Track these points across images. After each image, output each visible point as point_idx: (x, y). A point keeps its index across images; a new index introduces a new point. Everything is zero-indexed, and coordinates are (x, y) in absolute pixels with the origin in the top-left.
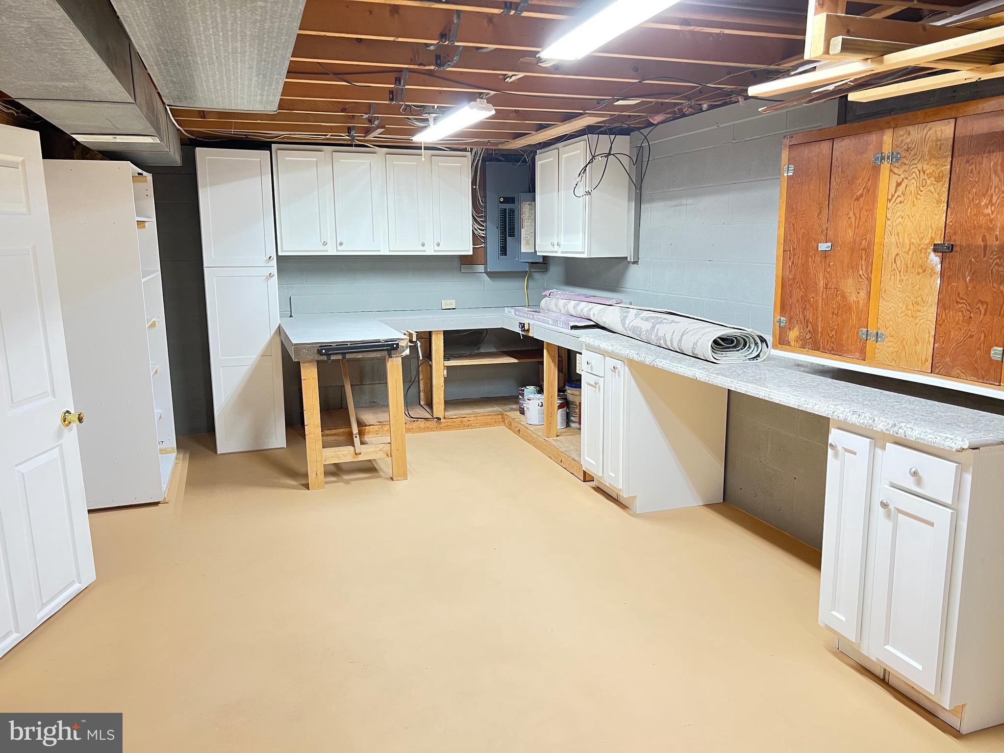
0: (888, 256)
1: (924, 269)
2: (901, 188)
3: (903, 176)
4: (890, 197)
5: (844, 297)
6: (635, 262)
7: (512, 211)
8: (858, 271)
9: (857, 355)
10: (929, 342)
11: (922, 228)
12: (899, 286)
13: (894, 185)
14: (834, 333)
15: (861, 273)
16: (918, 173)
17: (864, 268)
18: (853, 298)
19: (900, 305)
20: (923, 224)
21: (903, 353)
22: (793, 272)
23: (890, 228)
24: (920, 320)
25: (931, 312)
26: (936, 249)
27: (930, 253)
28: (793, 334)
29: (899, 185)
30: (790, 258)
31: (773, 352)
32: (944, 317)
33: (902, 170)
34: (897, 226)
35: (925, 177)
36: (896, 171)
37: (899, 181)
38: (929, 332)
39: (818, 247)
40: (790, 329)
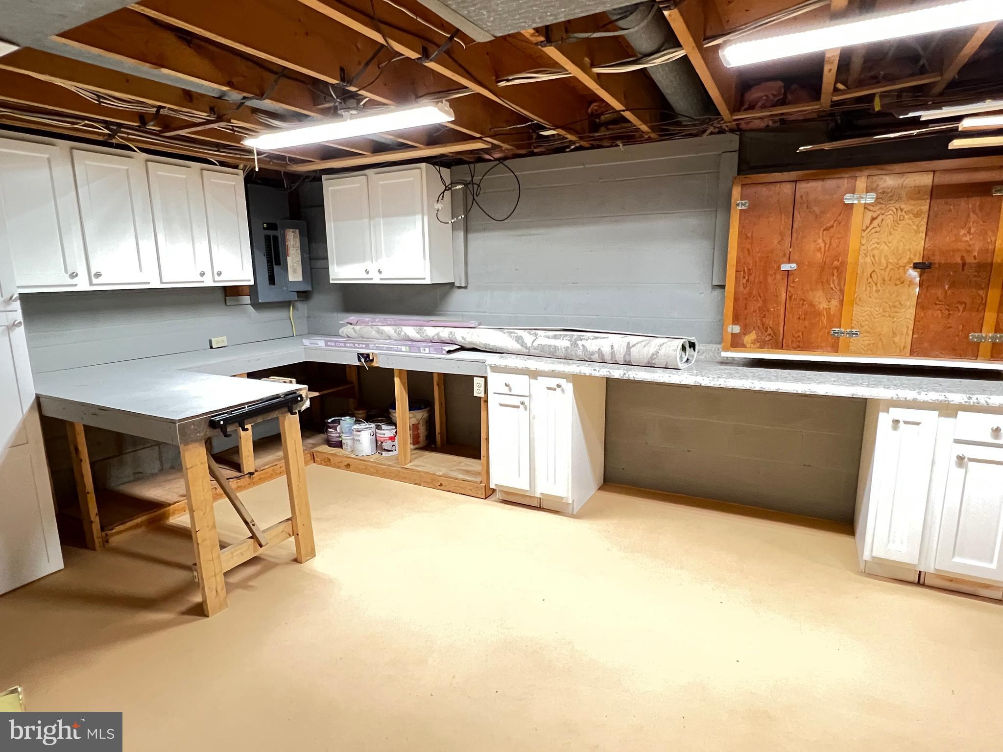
0: (863, 272)
1: (903, 281)
2: (876, 223)
3: (878, 212)
4: (864, 228)
5: (811, 305)
6: (465, 287)
7: (276, 238)
8: (829, 284)
9: (830, 349)
10: (907, 334)
11: (900, 252)
12: (876, 295)
13: (870, 219)
14: (800, 334)
15: (832, 286)
16: (895, 210)
17: (836, 282)
18: (823, 305)
19: (877, 309)
20: (901, 248)
21: (880, 344)
22: (748, 289)
23: (865, 252)
24: (898, 319)
25: (909, 313)
26: (916, 266)
27: (908, 270)
28: (749, 338)
29: (873, 219)
30: (744, 277)
31: (724, 354)
32: (922, 315)
33: (878, 208)
34: (872, 250)
35: (903, 213)
36: (871, 208)
37: (874, 216)
38: (908, 327)
39: (779, 267)
40: (745, 334)
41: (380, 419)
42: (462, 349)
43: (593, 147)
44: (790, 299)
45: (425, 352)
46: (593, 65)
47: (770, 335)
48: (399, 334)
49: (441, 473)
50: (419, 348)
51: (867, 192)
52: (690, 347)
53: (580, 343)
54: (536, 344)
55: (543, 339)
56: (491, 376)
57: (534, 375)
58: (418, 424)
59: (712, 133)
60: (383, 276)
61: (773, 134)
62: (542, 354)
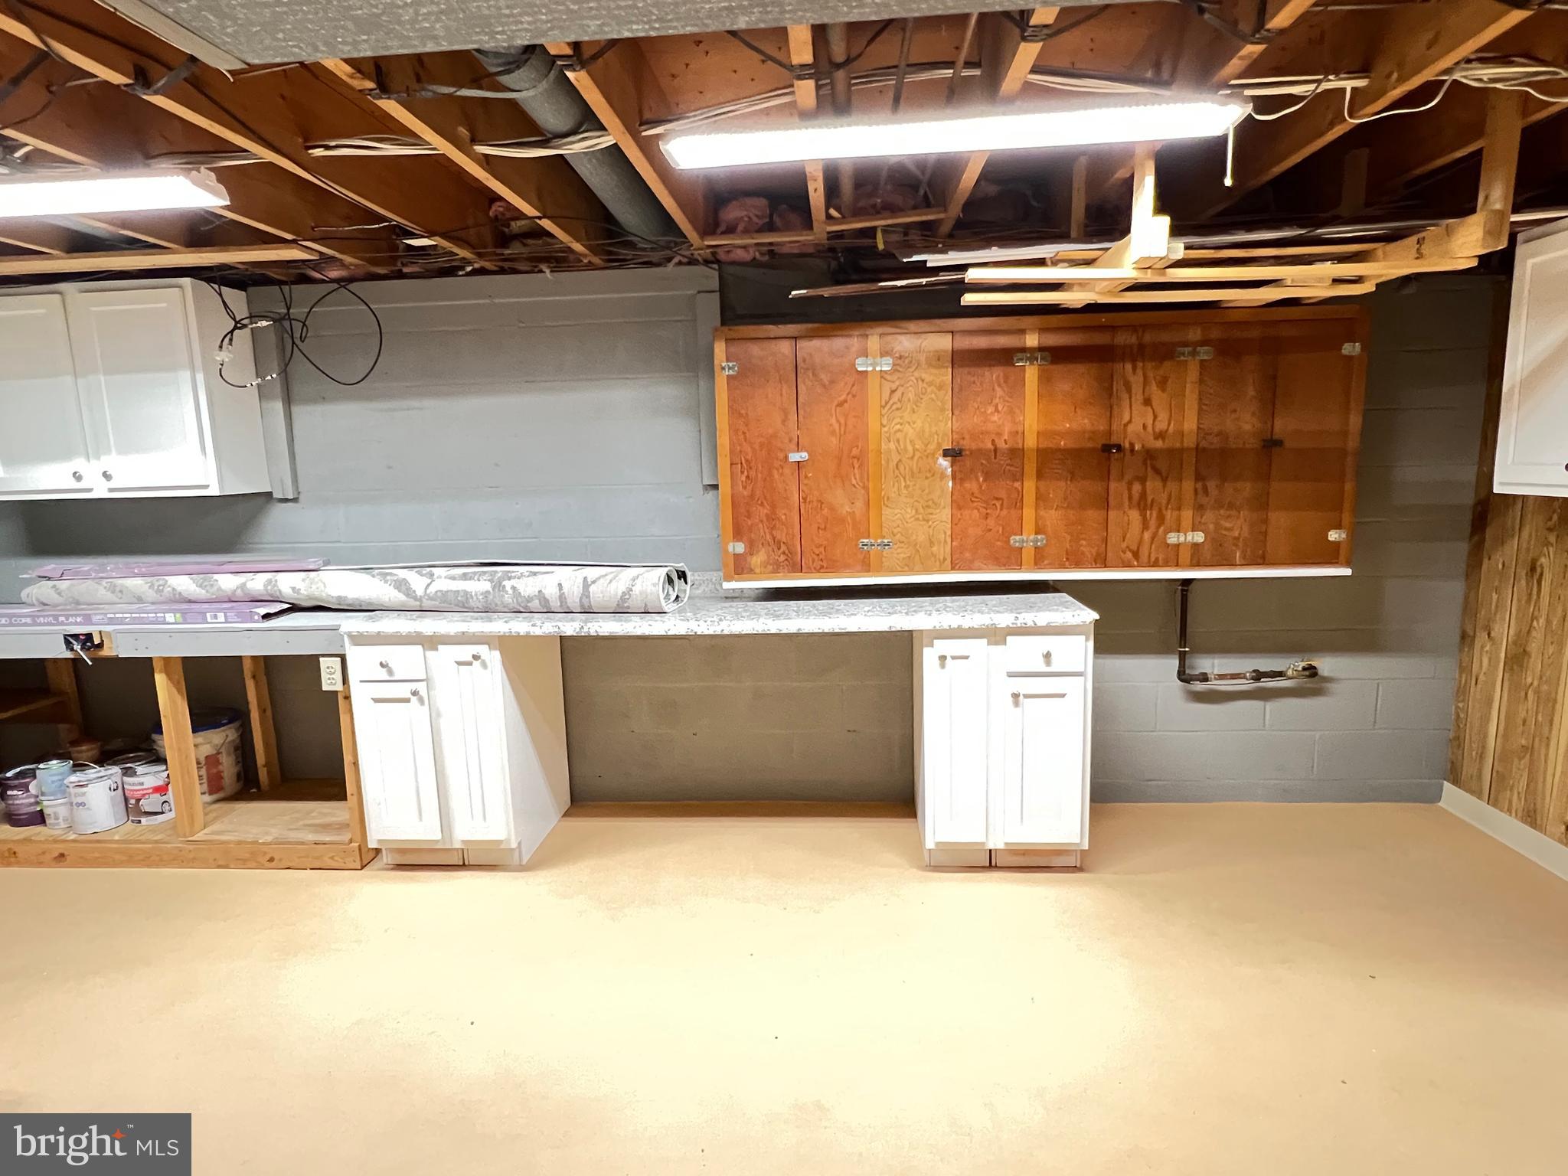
0: (888, 462)
1: (934, 473)
2: (896, 397)
3: (897, 383)
4: (883, 403)
5: (832, 509)
6: (295, 500)
8: (850, 480)
9: (859, 567)
10: (945, 541)
11: (927, 435)
12: (905, 492)
13: (889, 392)
14: (822, 549)
15: (854, 482)
16: (915, 381)
17: (858, 477)
18: (846, 509)
19: (909, 510)
20: (927, 430)
21: (917, 557)
22: (749, 488)
23: (887, 435)
24: (933, 522)
25: (945, 514)
26: (946, 453)
27: (938, 458)
28: (757, 560)
29: (893, 392)
31: (726, 585)
32: (959, 516)
33: (896, 377)
34: (896, 432)
35: (925, 385)
36: (888, 377)
37: (894, 389)
38: (945, 533)
39: (786, 457)
40: (752, 554)
41: (131, 755)
42: (295, 608)
43: (502, 271)
44: (805, 502)
45: (218, 620)
46: (474, 140)
47: (784, 553)
48: (159, 591)
49: (269, 839)
50: (204, 614)
51: (882, 356)
52: (679, 578)
53: (508, 584)
54: (432, 590)
55: (444, 581)
56: (353, 653)
57: (431, 642)
58: (219, 753)
59: (680, 263)
60: (113, 484)
61: (762, 270)
62: (445, 607)
